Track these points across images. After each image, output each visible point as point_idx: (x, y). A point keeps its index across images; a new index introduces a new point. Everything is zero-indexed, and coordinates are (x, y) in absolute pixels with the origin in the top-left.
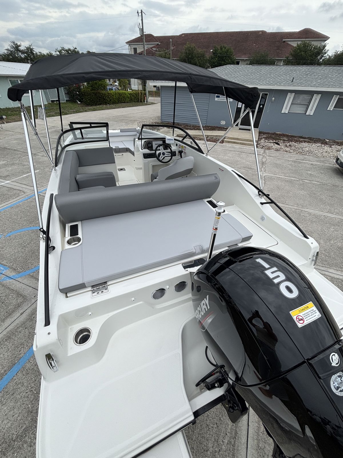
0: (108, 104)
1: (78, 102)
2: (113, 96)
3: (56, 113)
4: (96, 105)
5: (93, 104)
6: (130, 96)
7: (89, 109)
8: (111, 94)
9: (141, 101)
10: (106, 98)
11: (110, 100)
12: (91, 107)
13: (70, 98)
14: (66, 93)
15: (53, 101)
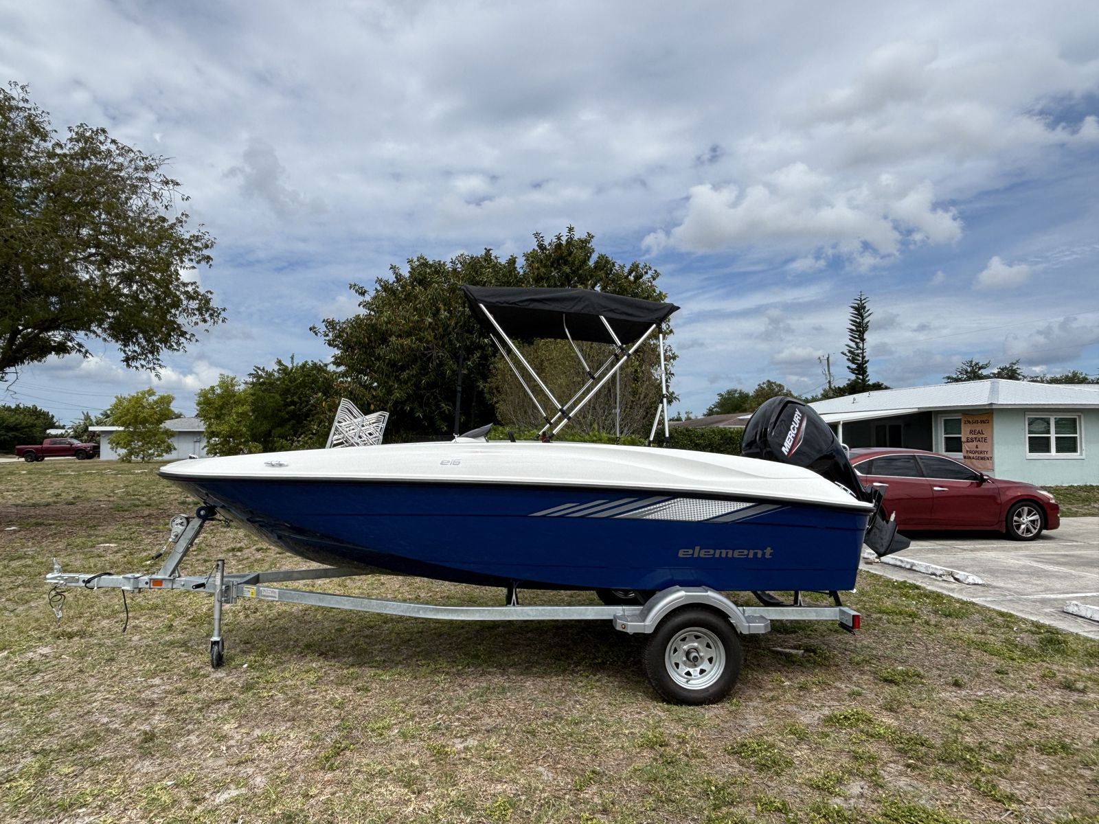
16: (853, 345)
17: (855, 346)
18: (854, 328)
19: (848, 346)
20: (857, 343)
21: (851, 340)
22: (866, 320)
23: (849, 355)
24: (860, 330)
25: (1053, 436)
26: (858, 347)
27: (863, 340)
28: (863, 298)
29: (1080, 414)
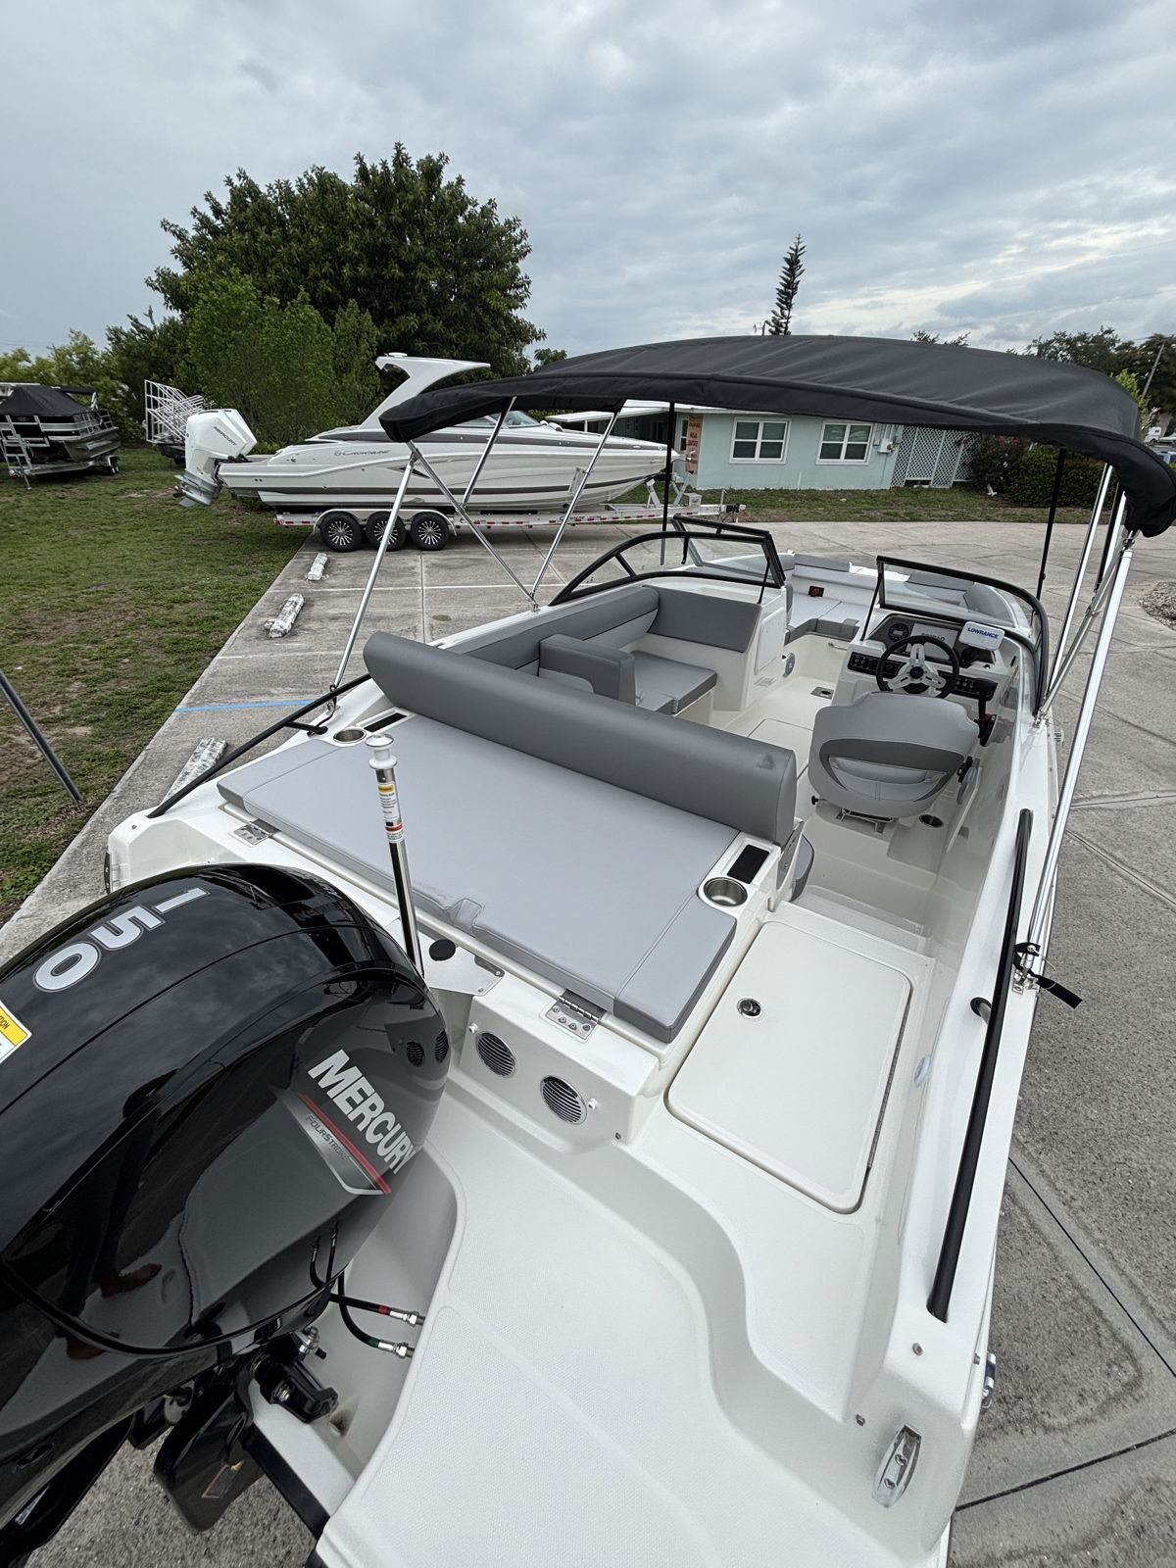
1: (987, 491)
3: (888, 514)
5: (1037, 503)
7: (1004, 515)
12: (1019, 511)
13: (972, 478)
14: (964, 464)
15: (909, 483)
16: (778, 310)
17: (780, 313)
18: (783, 288)
19: (774, 312)
20: (782, 308)
21: (778, 304)
22: (797, 279)
23: (773, 324)
24: (787, 294)
25: (759, 441)
26: (782, 314)
27: (789, 307)
28: (800, 247)
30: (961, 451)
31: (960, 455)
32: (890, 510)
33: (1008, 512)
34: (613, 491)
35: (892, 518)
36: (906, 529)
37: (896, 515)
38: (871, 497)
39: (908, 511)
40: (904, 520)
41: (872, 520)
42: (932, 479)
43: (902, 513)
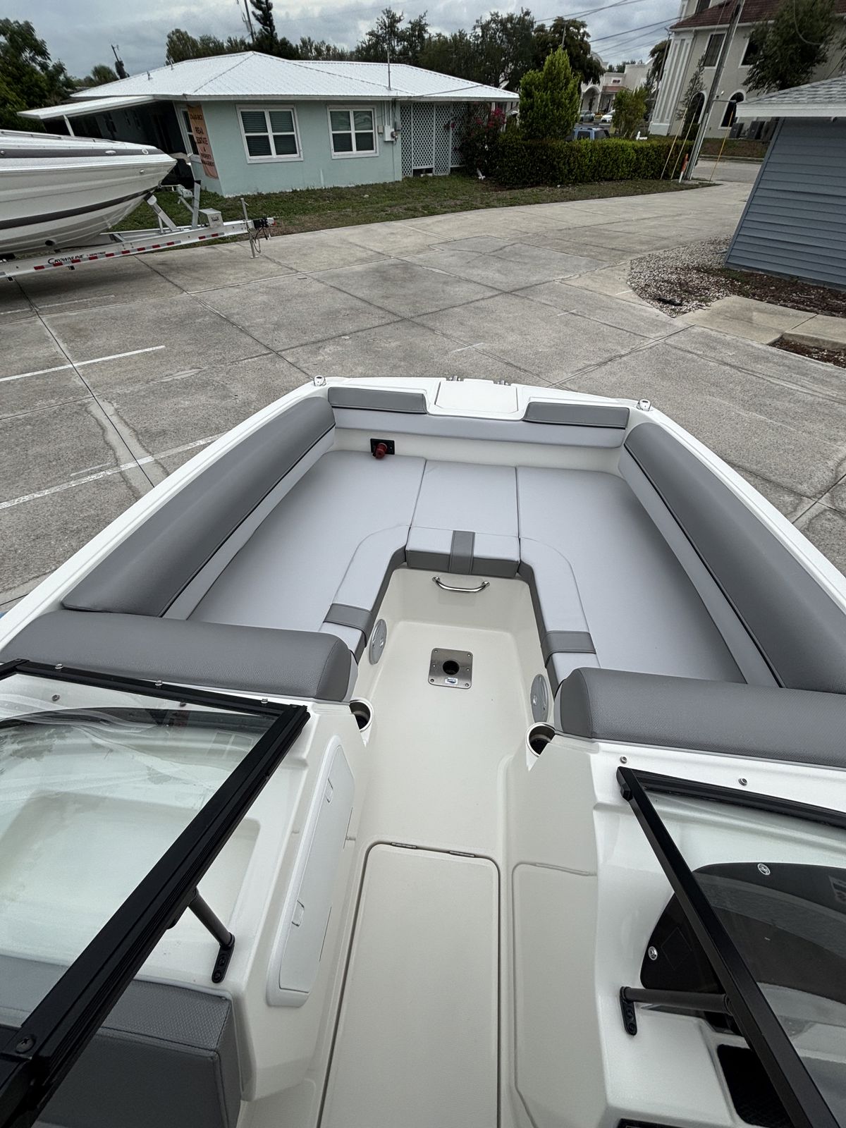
0: (560, 183)
1: (478, 176)
2: (581, 157)
3: (408, 209)
4: (525, 185)
5: (516, 184)
6: (637, 159)
7: (499, 200)
8: (579, 151)
9: (667, 177)
10: (558, 163)
11: (570, 171)
12: (506, 194)
14: (455, 149)
15: (417, 172)
25: (270, 134)
29: (292, 106)
30: (451, 136)
31: (451, 141)
32: (409, 205)
33: (500, 196)
34: (108, 216)
35: (412, 213)
36: (428, 225)
37: (415, 210)
38: (388, 190)
39: (424, 204)
40: (424, 215)
41: (397, 218)
42: (434, 167)
43: (419, 206)
